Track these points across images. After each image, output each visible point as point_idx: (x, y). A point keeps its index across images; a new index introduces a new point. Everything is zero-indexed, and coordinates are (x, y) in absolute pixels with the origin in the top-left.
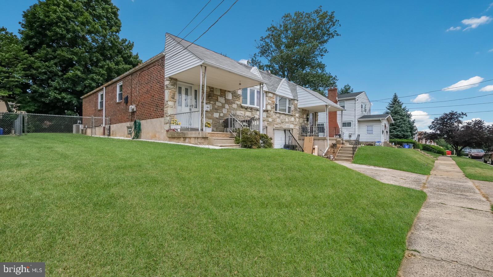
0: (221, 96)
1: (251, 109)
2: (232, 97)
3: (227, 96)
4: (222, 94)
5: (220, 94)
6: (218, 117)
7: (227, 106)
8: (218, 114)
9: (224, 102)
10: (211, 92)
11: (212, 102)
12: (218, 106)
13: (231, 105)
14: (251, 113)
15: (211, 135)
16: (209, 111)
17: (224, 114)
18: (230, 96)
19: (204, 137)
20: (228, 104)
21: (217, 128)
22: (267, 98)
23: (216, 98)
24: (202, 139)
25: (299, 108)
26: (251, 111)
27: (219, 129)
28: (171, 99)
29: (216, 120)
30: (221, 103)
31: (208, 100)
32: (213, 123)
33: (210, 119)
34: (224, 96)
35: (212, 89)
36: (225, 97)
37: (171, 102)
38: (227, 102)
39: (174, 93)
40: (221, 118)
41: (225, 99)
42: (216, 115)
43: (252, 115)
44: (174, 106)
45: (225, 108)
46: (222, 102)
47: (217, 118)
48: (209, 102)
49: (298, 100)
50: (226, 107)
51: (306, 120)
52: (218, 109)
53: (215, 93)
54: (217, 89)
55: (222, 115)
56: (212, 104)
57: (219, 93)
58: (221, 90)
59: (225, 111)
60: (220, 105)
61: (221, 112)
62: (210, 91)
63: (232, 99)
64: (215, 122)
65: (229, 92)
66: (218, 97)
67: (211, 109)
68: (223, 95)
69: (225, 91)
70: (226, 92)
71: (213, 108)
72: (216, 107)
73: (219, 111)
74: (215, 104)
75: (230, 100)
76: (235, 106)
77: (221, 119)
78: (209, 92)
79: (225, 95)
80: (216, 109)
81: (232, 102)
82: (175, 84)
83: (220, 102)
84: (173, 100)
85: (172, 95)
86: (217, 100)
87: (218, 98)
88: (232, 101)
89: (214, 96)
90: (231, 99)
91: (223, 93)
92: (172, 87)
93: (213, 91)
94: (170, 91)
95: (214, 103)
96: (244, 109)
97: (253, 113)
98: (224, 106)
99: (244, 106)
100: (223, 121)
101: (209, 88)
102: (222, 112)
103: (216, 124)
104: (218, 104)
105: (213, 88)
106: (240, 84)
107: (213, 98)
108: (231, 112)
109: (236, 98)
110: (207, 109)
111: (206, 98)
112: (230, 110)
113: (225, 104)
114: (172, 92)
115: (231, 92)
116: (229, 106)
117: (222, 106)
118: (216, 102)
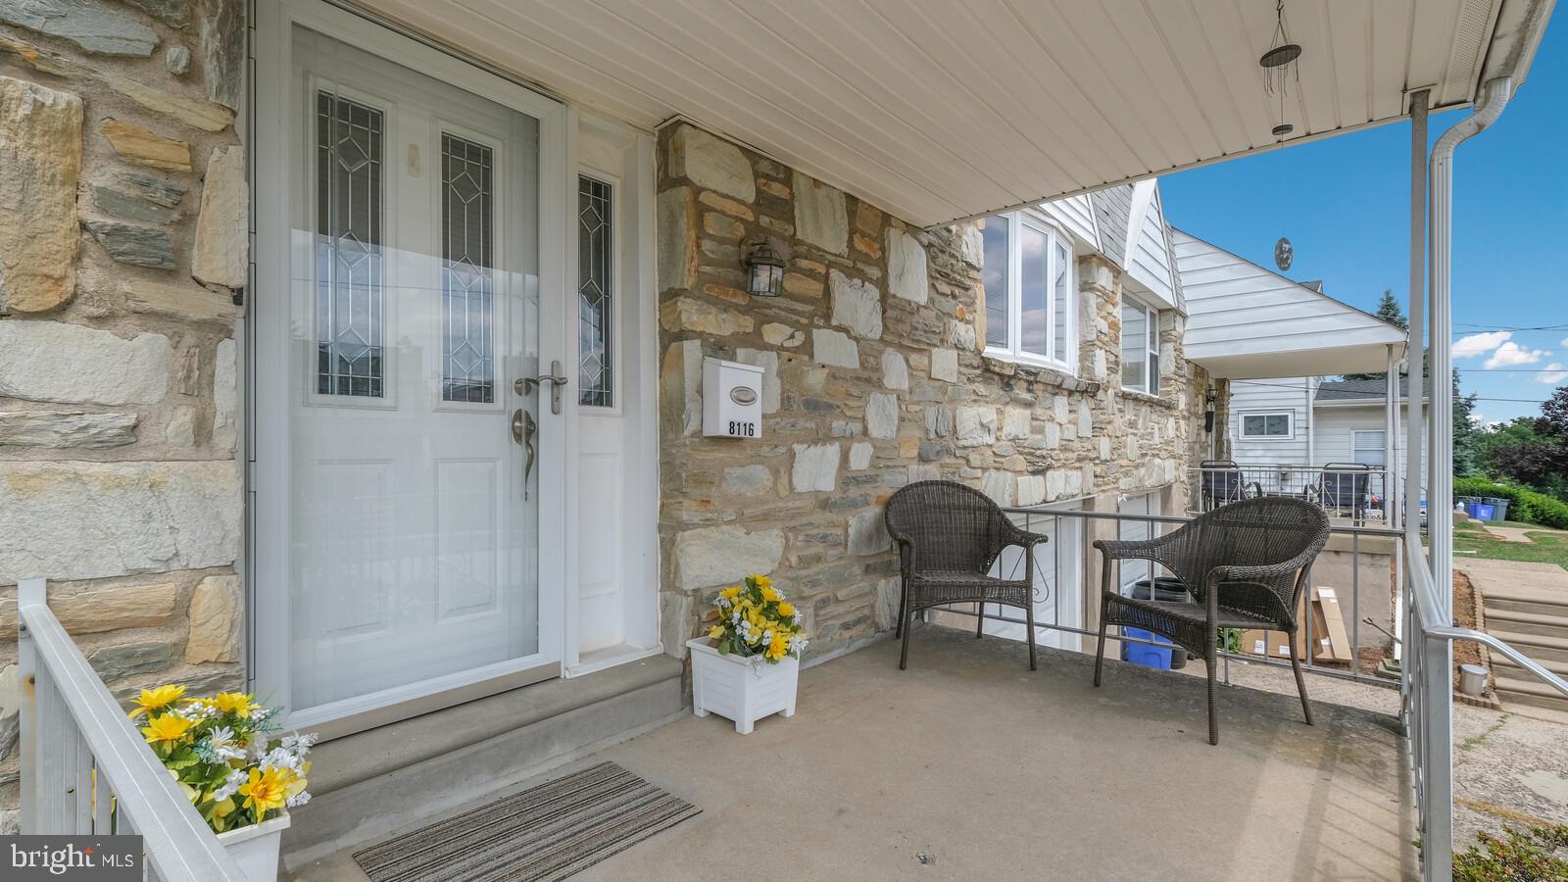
0: (854, 267)
1: (1031, 380)
2: (932, 280)
3: (898, 275)
4: (858, 244)
5: (844, 249)
6: (827, 484)
7: (895, 369)
8: (833, 451)
9: (875, 328)
10: (764, 221)
11: (775, 334)
12: (835, 375)
13: (926, 361)
14: (1028, 412)
16: (758, 434)
17: (883, 454)
18: (913, 277)
20: (900, 347)
21: (825, 602)
22: (1093, 299)
23: (815, 288)
25: (1188, 362)
26: (1029, 396)
27: (840, 609)
28: (91, 277)
29: (821, 517)
30: (857, 339)
31: (744, 311)
32: (794, 560)
33: (766, 518)
34: (875, 272)
35: (777, 190)
36: (882, 284)
37: (105, 336)
38: (899, 324)
40: (854, 492)
41: (883, 303)
42: (816, 469)
43: (1033, 431)
45: (879, 384)
46: (860, 329)
47: (825, 503)
48: (747, 324)
49: (1184, 317)
50: (887, 382)
51: (1203, 422)
52: (830, 407)
53: (805, 227)
54: (821, 193)
55: (861, 458)
56: (778, 351)
57: (832, 238)
58: (852, 200)
59: (880, 417)
60: (851, 357)
61: (857, 427)
62: (764, 202)
63: (931, 300)
64: (809, 539)
65: (911, 229)
66: (833, 273)
67: (775, 406)
68: (867, 259)
69: (886, 219)
70: (893, 235)
71: (787, 401)
72: (816, 379)
73: (838, 425)
74: (808, 347)
75: (919, 307)
76: (945, 363)
77: (853, 505)
78: (750, 217)
79: (883, 263)
80: (814, 406)
81: (927, 331)
83: (849, 333)
84: (154, 294)
85: (106, 200)
86: (824, 309)
87: (827, 293)
88: (931, 316)
89: (796, 269)
90: (923, 299)
91: (870, 234)
93: (784, 210)
95: (800, 337)
96: (994, 390)
97: (1039, 411)
98: (878, 369)
99: (997, 364)
100: (872, 512)
101: (746, 162)
102: (865, 432)
103: (818, 558)
104: (833, 350)
105: (787, 174)
107: (788, 283)
108: (919, 420)
109: (954, 296)
110: (724, 414)
111: (715, 281)
112: (918, 408)
113: (881, 352)
114: (101, 142)
115: (925, 238)
116: (907, 361)
117: (862, 364)
118: (814, 330)
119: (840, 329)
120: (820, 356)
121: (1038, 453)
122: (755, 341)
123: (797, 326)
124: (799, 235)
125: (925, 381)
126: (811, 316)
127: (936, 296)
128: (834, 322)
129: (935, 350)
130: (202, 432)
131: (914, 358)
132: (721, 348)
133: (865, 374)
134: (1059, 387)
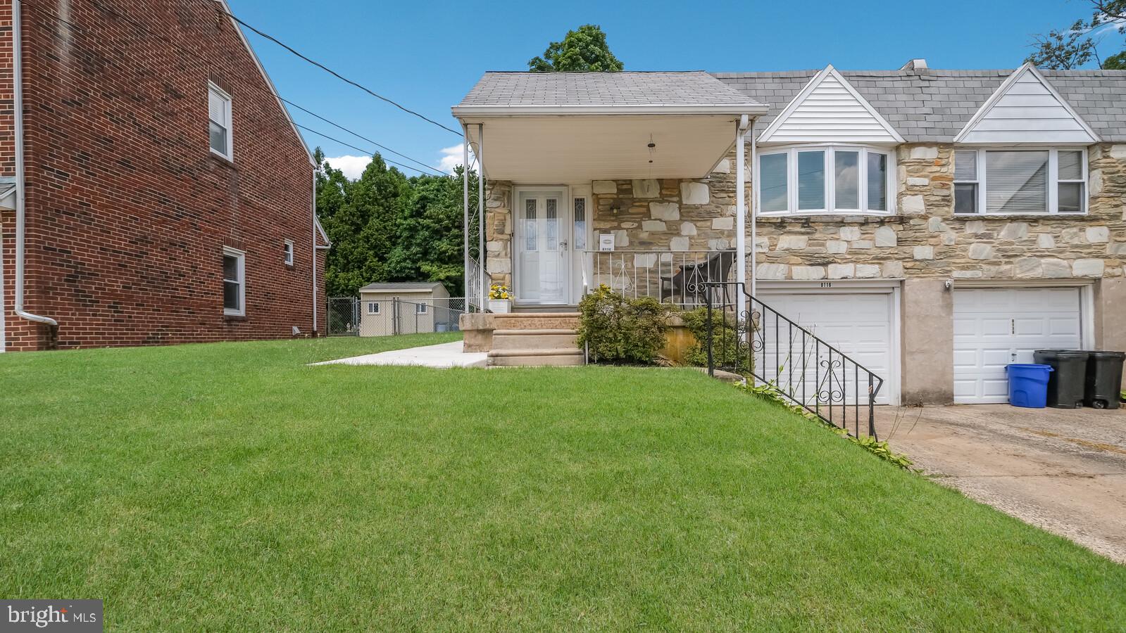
0: (662, 200)
1: (807, 222)
2: (712, 194)
3: (688, 197)
4: (664, 192)
5: (659, 196)
6: (650, 265)
7: (688, 229)
8: (653, 256)
9: (676, 216)
10: (621, 196)
11: (626, 225)
12: (652, 234)
13: (709, 224)
14: (805, 237)
15: (504, 321)
16: (613, 250)
17: (677, 255)
18: (700, 196)
19: (481, 328)
20: (692, 221)
22: (903, 168)
23: (644, 210)
24: (476, 336)
26: (803, 230)
28: (494, 235)
30: (665, 222)
31: (613, 221)
34: (675, 199)
35: (626, 187)
36: (680, 202)
37: (496, 242)
38: (689, 213)
39: (503, 218)
40: (662, 268)
41: (680, 209)
42: (646, 261)
43: (812, 246)
44: (504, 253)
45: (678, 234)
46: (666, 218)
47: (648, 271)
48: (616, 224)
50: (682, 233)
52: (651, 243)
53: (637, 194)
54: (644, 182)
55: (667, 258)
56: (627, 229)
57: (654, 193)
58: (660, 181)
59: (679, 245)
60: (662, 227)
61: (664, 249)
62: (620, 191)
63: (711, 202)
65: (696, 180)
66: (651, 204)
67: (624, 244)
68: (671, 196)
69: (680, 181)
70: (683, 185)
71: (631, 243)
72: (644, 236)
73: (654, 248)
74: (640, 227)
75: (703, 205)
76: (723, 223)
78: (615, 196)
79: (680, 195)
80: (642, 243)
81: (709, 213)
82: (504, 194)
83: (660, 220)
84: (501, 237)
85: (496, 226)
86: (648, 215)
87: (649, 210)
88: (712, 208)
89: (634, 206)
90: (706, 201)
91: (671, 188)
92: (497, 203)
93: (630, 191)
94: (492, 214)
95: (636, 225)
96: (769, 230)
97: (817, 236)
98: (678, 229)
99: (768, 218)
100: (669, 274)
101: (613, 183)
102: (670, 249)
104: (651, 226)
105: (630, 182)
106: (651, 145)
107: (630, 211)
108: (705, 245)
109: (729, 197)
110: (603, 247)
111: (603, 215)
112: (703, 241)
113: (680, 224)
114: (496, 218)
115: (706, 181)
116: (696, 226)
117: (668, 229)
118: (643, 222)
119: (655, 220)
120: (645, 228)
121: (816, 255)
122: (619, 228)
123: (635, 222)
124: (635, 197)
125: (709, 231)
126: (641, 218)
127: (714, 199)
128: (653, 218)
129: (714, 219)
130: (506, 254)
131: (699, 224)
132: (606, 231)
133: (670, 232)
134: (842, 222)
